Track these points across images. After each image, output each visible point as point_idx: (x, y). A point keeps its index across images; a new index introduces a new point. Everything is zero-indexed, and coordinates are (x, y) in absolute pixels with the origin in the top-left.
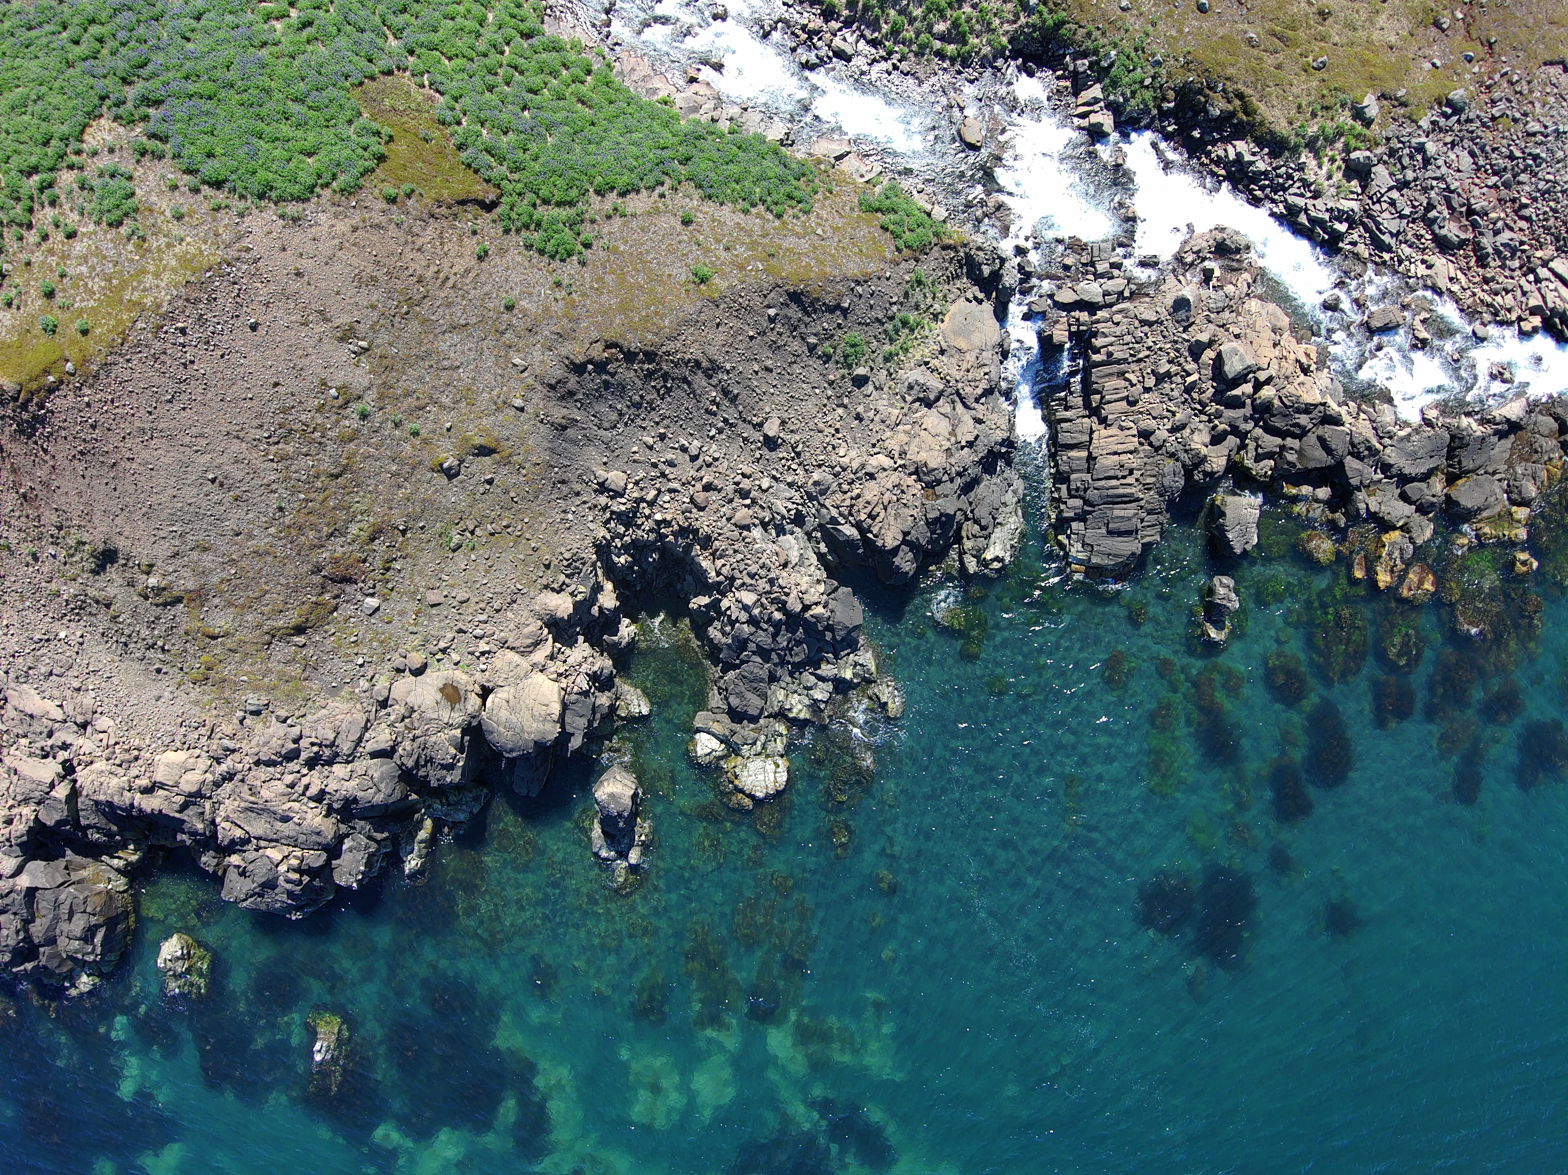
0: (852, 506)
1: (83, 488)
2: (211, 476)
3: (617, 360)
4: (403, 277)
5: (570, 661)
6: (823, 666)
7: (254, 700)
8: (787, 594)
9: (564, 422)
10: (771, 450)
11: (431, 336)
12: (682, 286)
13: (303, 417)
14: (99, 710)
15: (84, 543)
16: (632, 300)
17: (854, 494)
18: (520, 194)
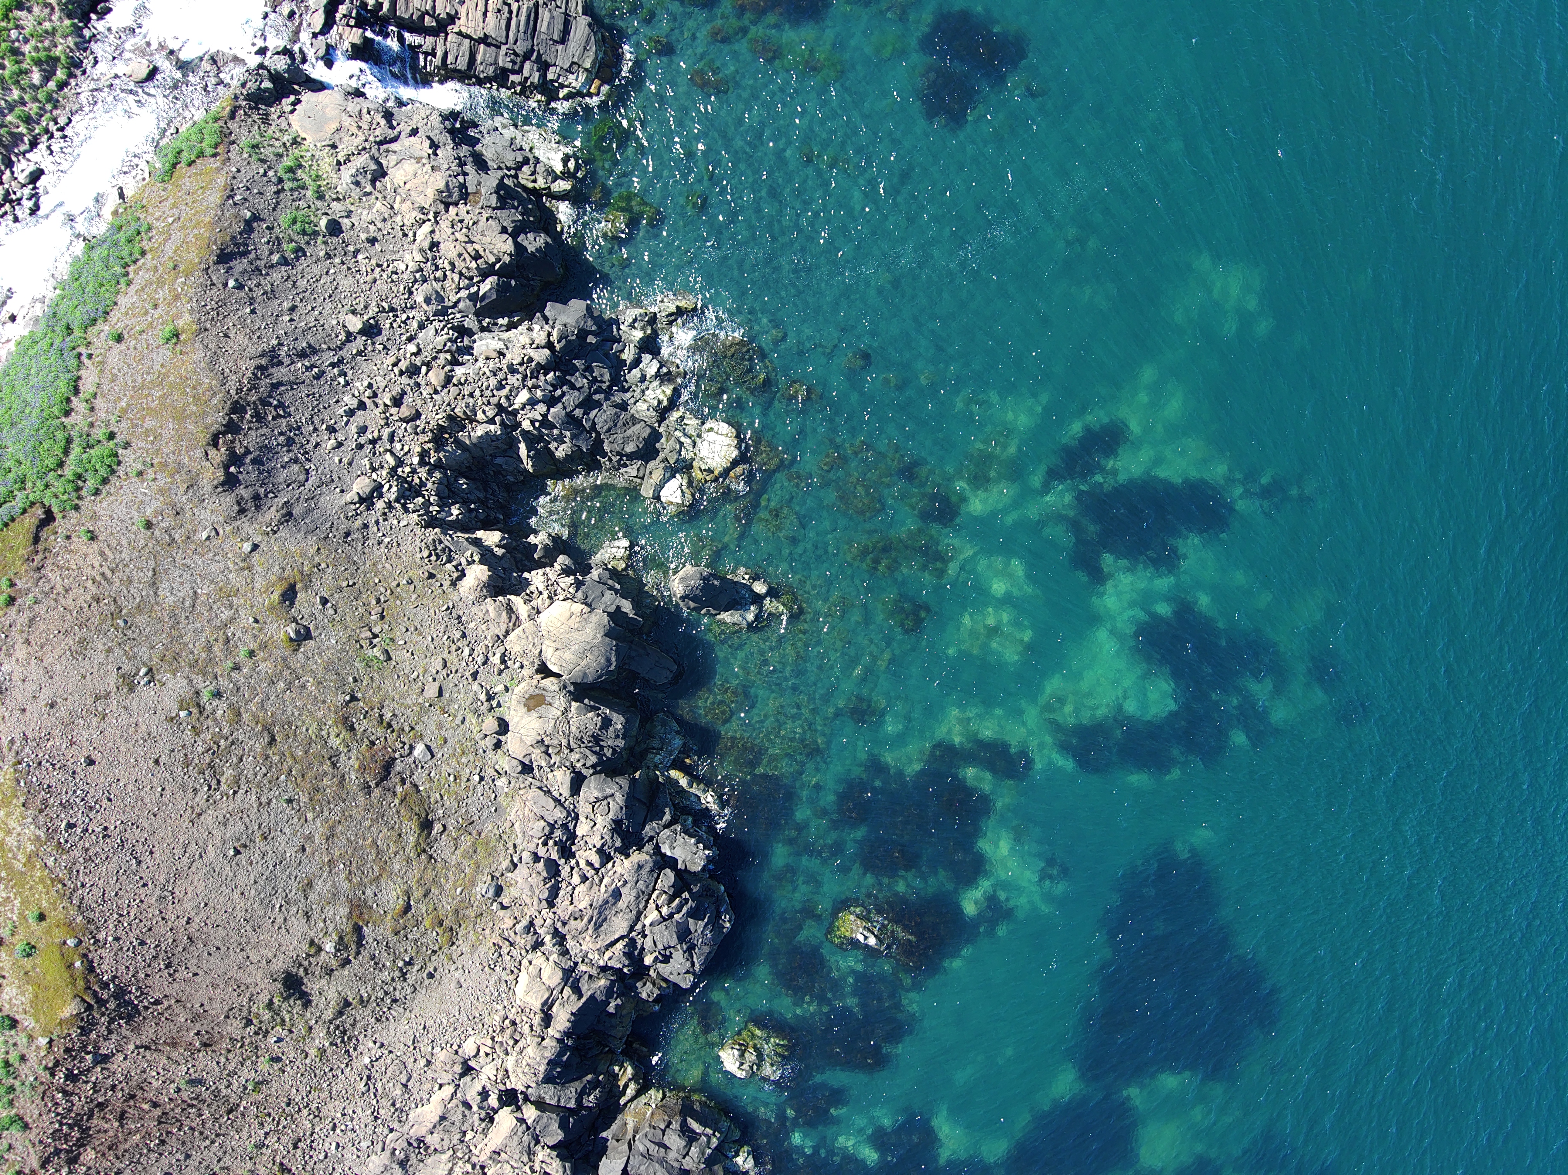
0: (461, 274)
1: (209, 980)
2: (232, 852)
3: (233, 442)
4: (89, 614)
5: (541, 587)
6: (624, 356)
7: (483, 887)
8: (531, 360)
9: (284, 512)
10: (379, 333)
11: (157, 608)
12: (175, 354)
13: (200, 749)
14: (455, 1047)
15: (271, 1001)
16: (175, 407)
17: (448, 267)
18: (47, 486)
